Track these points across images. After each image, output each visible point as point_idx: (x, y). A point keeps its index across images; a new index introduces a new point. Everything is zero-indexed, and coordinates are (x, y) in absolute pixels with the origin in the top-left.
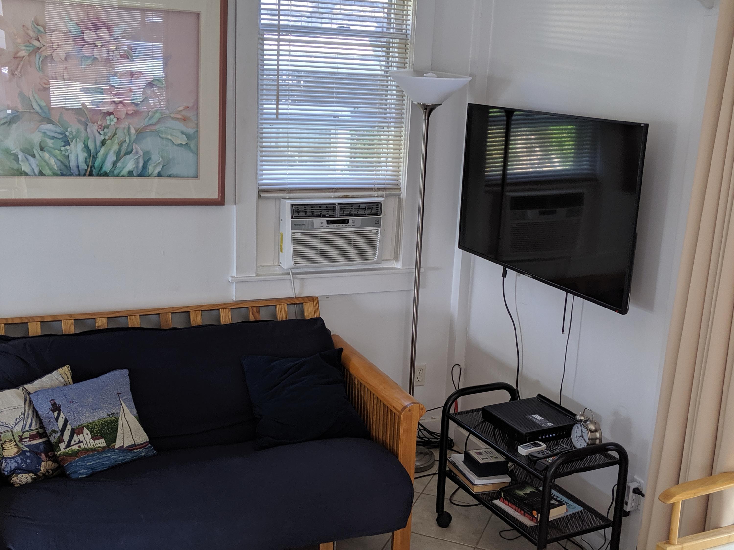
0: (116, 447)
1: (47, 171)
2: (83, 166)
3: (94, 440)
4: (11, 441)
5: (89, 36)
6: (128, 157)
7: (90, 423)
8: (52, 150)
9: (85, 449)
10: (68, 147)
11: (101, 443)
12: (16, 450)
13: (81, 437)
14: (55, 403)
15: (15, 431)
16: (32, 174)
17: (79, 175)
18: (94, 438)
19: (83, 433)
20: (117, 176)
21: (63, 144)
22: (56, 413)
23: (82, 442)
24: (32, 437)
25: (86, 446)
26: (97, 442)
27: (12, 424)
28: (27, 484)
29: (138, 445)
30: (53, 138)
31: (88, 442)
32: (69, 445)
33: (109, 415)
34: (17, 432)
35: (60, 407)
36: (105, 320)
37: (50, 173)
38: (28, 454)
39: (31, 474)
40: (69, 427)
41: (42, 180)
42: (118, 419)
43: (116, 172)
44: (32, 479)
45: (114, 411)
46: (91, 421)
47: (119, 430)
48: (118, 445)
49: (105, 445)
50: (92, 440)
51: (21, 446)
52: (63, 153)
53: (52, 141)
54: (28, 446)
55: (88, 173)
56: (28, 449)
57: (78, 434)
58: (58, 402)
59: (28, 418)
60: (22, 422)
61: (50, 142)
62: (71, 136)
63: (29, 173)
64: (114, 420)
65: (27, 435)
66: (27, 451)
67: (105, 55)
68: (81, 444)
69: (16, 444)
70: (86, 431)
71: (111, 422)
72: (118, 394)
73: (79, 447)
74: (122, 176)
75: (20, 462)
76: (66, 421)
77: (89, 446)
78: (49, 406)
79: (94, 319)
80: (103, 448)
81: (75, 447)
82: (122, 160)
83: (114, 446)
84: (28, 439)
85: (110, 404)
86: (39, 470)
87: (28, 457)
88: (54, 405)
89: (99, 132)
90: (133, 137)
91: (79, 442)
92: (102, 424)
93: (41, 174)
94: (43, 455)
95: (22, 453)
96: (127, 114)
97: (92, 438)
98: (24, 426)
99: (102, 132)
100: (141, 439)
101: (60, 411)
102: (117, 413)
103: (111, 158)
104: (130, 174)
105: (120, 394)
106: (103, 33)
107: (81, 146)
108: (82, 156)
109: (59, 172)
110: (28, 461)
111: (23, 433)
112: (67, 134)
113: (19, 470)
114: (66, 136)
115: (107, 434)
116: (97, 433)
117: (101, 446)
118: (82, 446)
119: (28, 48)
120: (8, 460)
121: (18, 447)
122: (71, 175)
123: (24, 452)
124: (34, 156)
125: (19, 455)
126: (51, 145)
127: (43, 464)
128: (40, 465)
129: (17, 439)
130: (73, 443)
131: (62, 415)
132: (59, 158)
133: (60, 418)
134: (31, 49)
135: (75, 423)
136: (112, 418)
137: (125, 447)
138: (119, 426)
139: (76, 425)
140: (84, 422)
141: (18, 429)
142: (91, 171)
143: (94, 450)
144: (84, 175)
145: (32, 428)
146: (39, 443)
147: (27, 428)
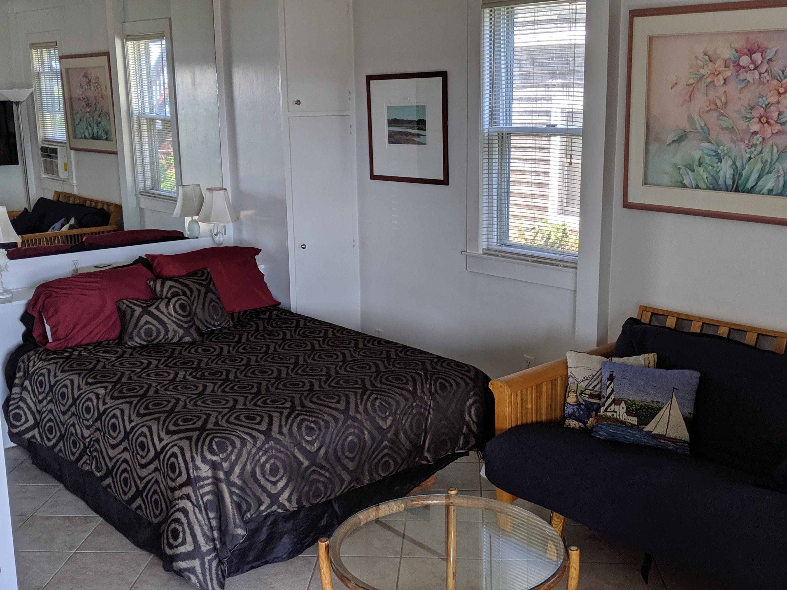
0: (645, 430)
1: (702, 185)
2: (730, 182)
3: (627, 415)
4: (574, 392)
5: (745, 60)
6: (770, 175)
7: (630, 400)
8: (707, 166)
9: (616, 418)
10: (719, 164)
11: (634, 420)
12: (575, 400)
13: (616, 408)
14: (612, 375)
15: (580, 385)
16: (690, 186)
17: (727, 190)
18: (629, 413)
19: (619, 405)
20: (759, 194)
21: (717, 160)
22: (609, 382)
23: (616, 412)
24: (591, 396)
25: (618, 417)
26: (629, 417)
27: (580, 379)
28: (574, 429)
29: (667, 438)
30: (709, 155)
31: (621, 414)
32: (606, 411)
33: (653, 402)
34: (581, 387)
35: (614, 378)
36: (727, 330)
37: (705, 187)
38: (583, 407)
39: (580, 424)
40: (612, 396)
41: (698, 191)
42: (660, 409)
43: (757, 190)
44: (580, 427)
45: (660, 400)
46: (631, 399)
47: (657, 417)
48: (648, 428)
49: (636, 423)
50: (625, 414)
51: (580, 399)
52: (715, 169)
53: (709, 158)
54: (585, 401)
55: (734, 189)
56: (584, 403)
57: (616, 405)
58: (614, 374)
59: (595, 380)
60: (588, 381)
61: (707, 159)
62: (723, 154)
63: (688, 186)
64: (656, 407)
65: (588, 392)
66: (583, 404)
67: (757, 77)
68: (615, 414)
69: (577, 396)
70: (623, 405)
71: (652, 408)
72: (674, 388)
73: (613, 415)
74: (763, 194)
75: (576, 410)
76: (613, 391)
77: (621, 417)
78: (608, 375)
79: (719, 326)
80: (633, 425)
81: (610, 414)
82: (763, 179)
83: (644, 428)
84: (587, 396)
85: (659, 393)
86: (587, 423)
87: (582, 410)
88: (611, 375)
89: (746, 151)
90: (775, 156)
91: (614, 411)
92: (641, 406)
93: (697, 187)
94: (594, 412)
95: (578, 404)
96: (773, 133)
97: (626, 412)
98: (589, 385)
99: (748, 151)
100: (676, 435)
101: (612, 381)
102: (663, 404)
103: (755, 176)
104: (770, 192)
105: (676, 389)
106: (757, 57)
107: (730, 162)
108: (730, 172)
109: (711, 186)
110: (582, 412)
111: (586, 389)
112: (719, 151)
113: (572, 416)
114: (718, 154)
115: (643, 415)
116: (633, 410)
117: (632, 422)
118: (615, 416)
119: (696, 76)
120: (569, 405)
121: (577, 398)
122: (720, 190)
123: (580, 404)
124: (693, 171)
125: (576, 405)
126: (708, 162)
127: (591, 419)
128: (588, 419)
129: (579, 392)
130: (609, 410)
131: (612, 385)
132: (712, 173)
133: (610, 387)
134: (699, 76)
135: (618, 395)
136: (655, 405)
137: (653, 433)
138: (658, 415)
139: (618, 397)
140: (625, 397)
141: (583, 385)
142: (737, 187)
143: (622, 422)
144: (731, 191)
145: (595, 389)
146: (596, 403)
147: (591, 387)
